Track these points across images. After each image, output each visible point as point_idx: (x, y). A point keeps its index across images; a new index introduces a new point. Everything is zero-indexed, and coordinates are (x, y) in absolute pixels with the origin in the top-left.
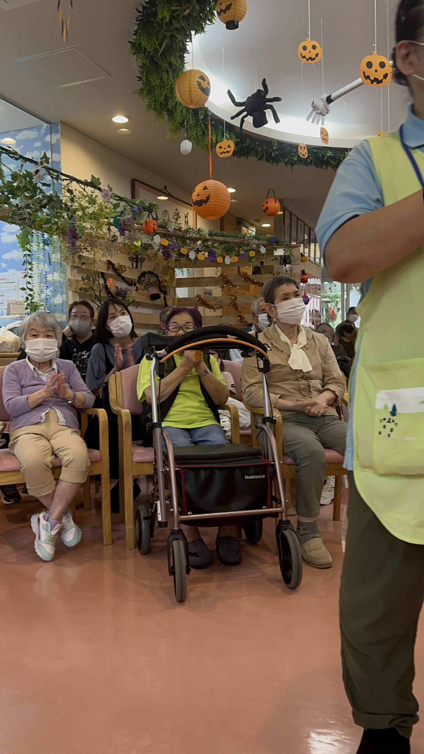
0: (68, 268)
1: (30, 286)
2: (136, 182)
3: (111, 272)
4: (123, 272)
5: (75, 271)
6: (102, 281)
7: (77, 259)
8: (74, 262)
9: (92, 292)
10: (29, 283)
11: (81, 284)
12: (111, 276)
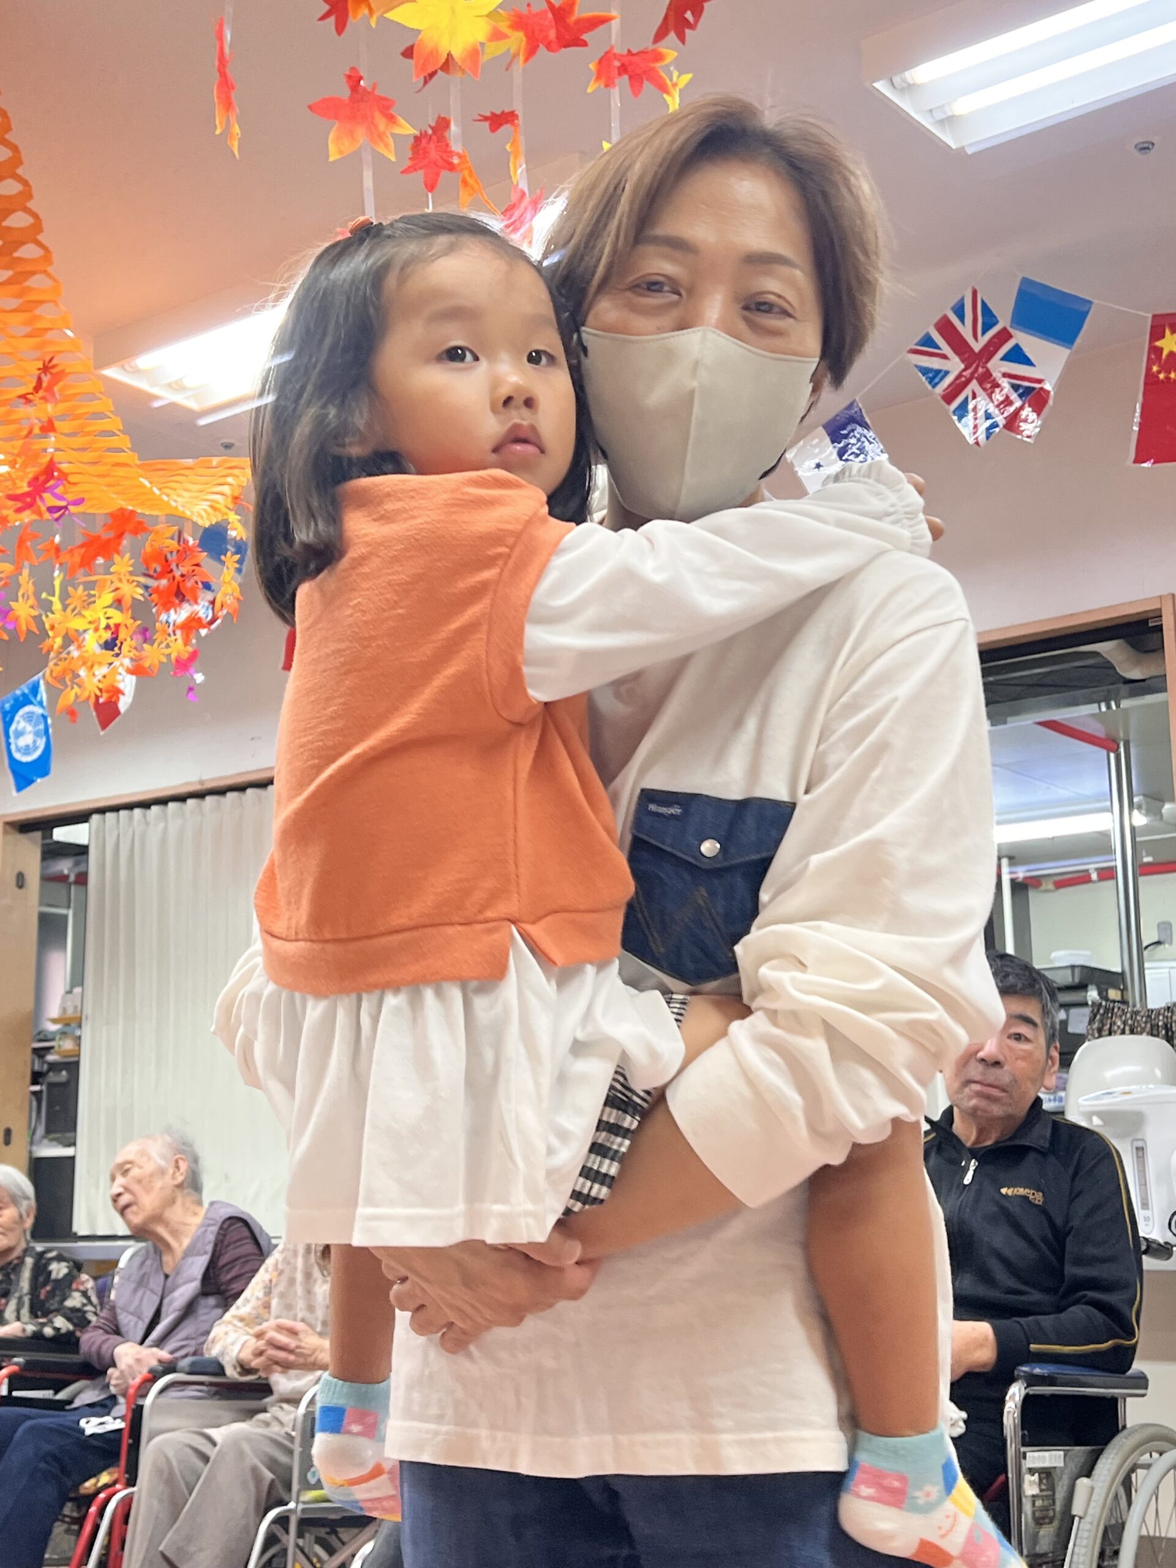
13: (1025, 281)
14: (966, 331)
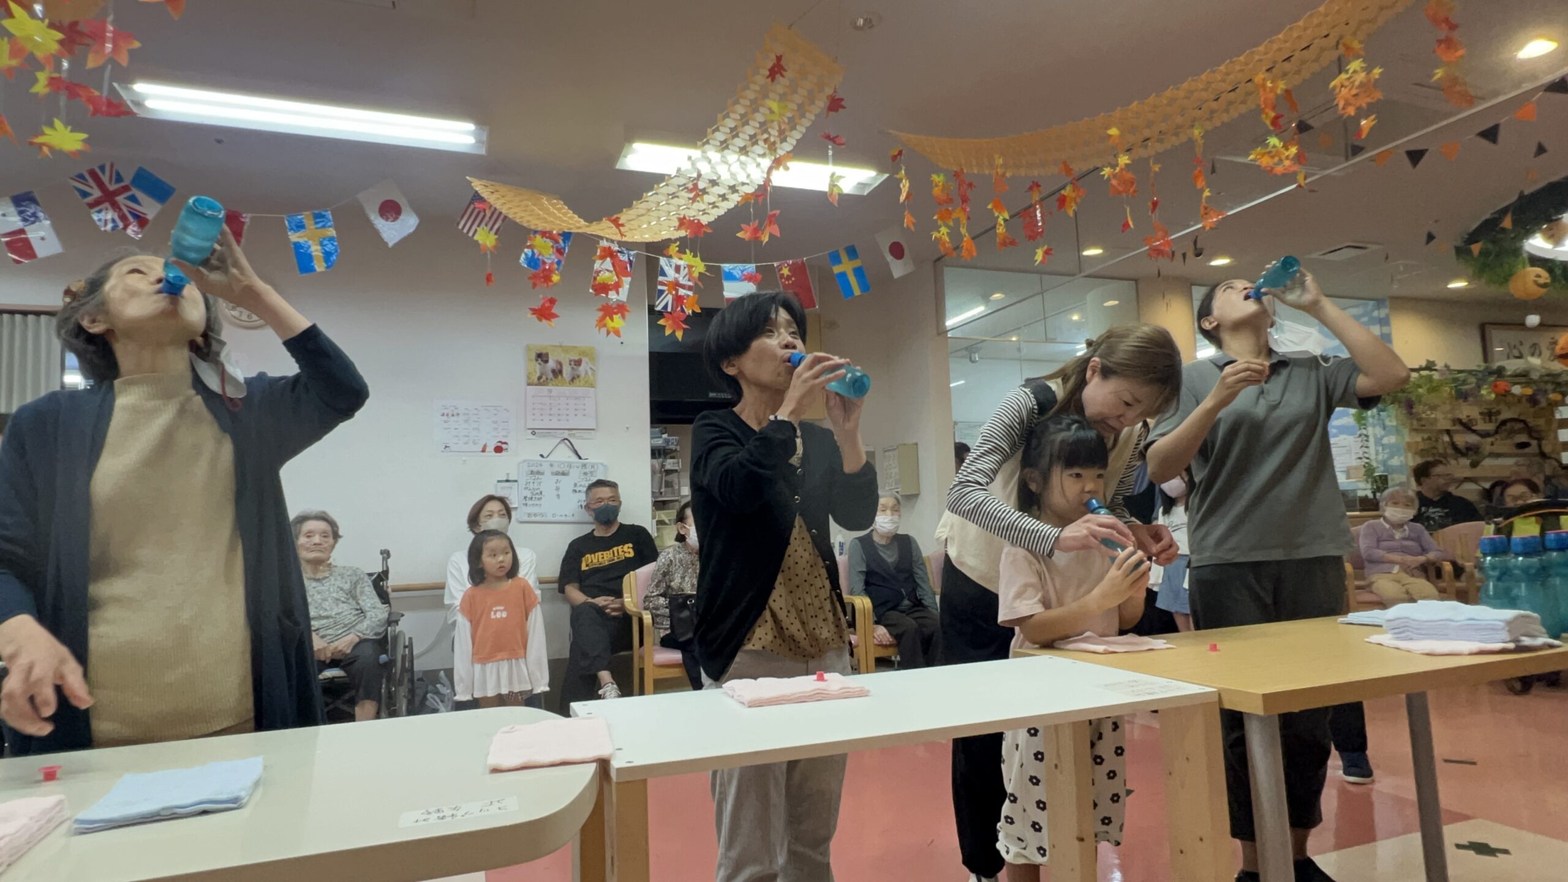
0: (1406, 432)
1: (1366, 455)
2: (1487, 326)
3: (1458, 427)
4: (1473, 426)
5: (1414, 433)
6: (1446, 438)
7: (1415, 422)
8: (1412, 425)
9: (1434, 451)
10: (1366, 452)
11: (1422, 446)
12: (1457, 432)
13: (141, 169)
14: (105, 179)
